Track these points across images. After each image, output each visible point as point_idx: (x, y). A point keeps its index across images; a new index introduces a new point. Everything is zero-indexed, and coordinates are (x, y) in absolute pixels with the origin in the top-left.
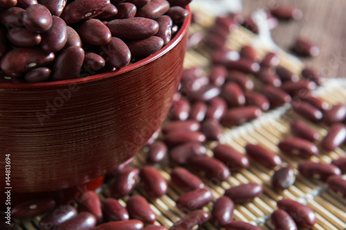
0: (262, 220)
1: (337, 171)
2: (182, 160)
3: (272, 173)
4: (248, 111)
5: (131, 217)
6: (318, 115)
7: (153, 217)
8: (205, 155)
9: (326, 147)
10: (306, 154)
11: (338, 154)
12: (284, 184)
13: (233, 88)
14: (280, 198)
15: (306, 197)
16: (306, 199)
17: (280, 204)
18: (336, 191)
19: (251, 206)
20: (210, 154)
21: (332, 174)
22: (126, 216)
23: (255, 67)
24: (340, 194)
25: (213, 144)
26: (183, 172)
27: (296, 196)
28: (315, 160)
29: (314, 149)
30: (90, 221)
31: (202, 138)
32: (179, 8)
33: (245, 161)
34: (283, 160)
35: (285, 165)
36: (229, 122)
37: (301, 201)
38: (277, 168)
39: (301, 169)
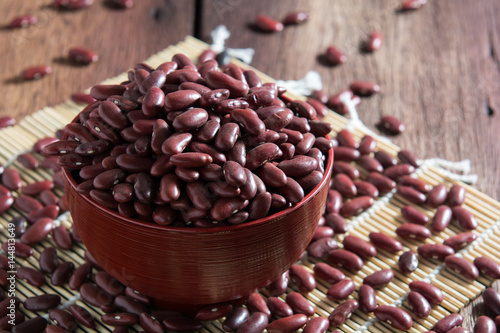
0: (399, 301)
1: (450, 250)
2: (319, 255)
3: (397, 258)
4: (363, 200)
5: (295, 313)
6: (422, 197)
7: (312, 309)
8: (337, 248)
9: (436, 229)
10: (421, 237)
11: (448, 234)
12: (410, 268)
13: (343, 177)
14: (410, 281)
15: (429, 276)
16: (430, 279)
17: (411, 286)
18: (453, 269)
19: (386, 289)
20: (341, 245)
21: (448, 254)
22: (290, 311)
23: (356, 154)
24: (457, 271)
25: (341, 237)
26: (325, 266)
27: (422, 277)
28: (429, 241)
29: (427, 231)
30: (263, 319)
31: (329, 231)
32: (322, 139)
33: (372, 249)
34: (403, 245)
35: (407, 250)
36: (348, 213)
37: (427, 281)
38: (401, 253)
39: (421, 252)
